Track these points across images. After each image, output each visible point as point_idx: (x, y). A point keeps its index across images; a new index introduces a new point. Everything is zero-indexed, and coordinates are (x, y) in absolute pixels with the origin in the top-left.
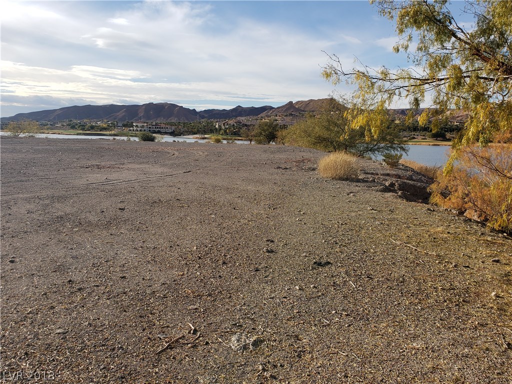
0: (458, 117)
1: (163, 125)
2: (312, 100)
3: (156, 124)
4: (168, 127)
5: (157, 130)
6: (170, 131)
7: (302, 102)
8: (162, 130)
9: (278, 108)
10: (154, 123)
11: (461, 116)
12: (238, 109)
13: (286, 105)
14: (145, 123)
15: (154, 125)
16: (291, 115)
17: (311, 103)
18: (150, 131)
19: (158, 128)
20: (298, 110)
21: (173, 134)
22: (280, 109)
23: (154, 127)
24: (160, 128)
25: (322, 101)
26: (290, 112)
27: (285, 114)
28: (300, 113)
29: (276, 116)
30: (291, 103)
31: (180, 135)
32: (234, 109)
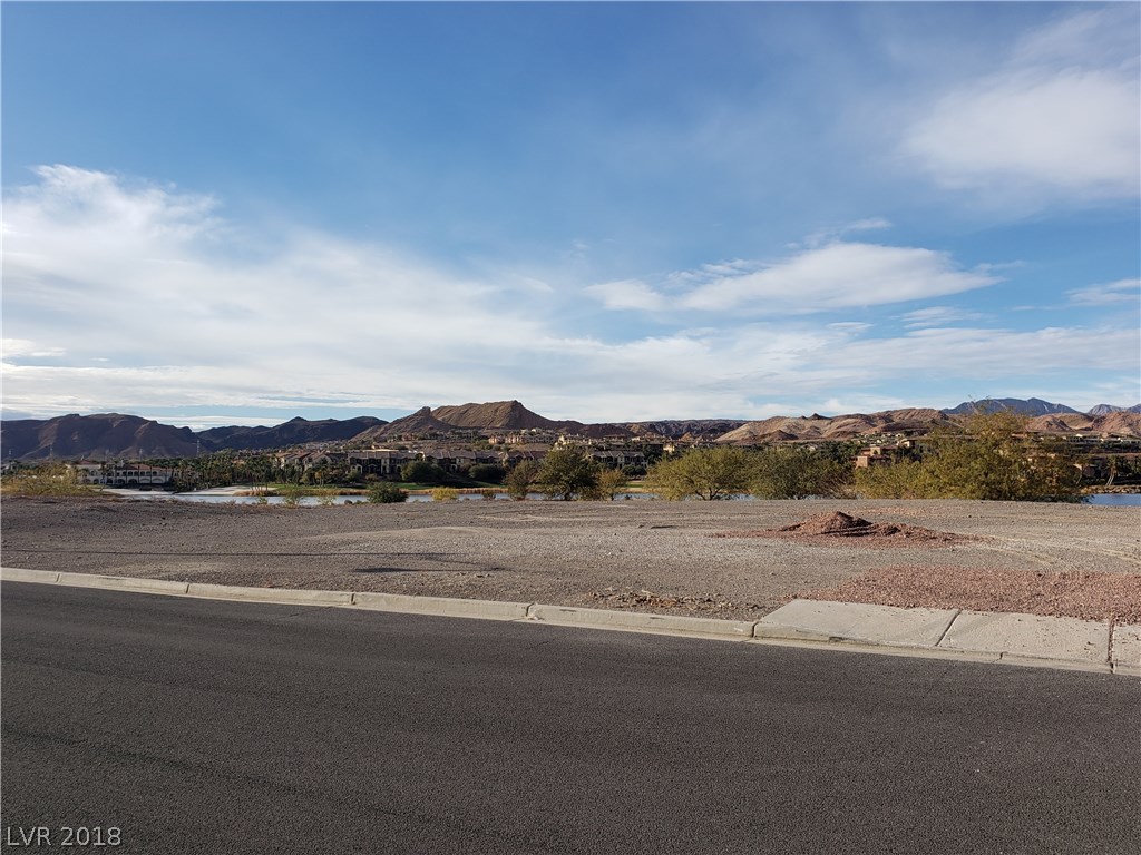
0: (764, 436)
1: (145, 468)
2: (471, 406)
3: (127, 466)
4: (157, 470)
5: (129, 478)
6: (163, 480)
7: (451, 409)
8: (141, 479)
9: (398, 422)
10: (122, 464)
11: (770, 434)
12: (295, 425)
13: (415, 415)
14: (95, 462)
15: (120, 468)
16: (434, 436)
17: (471, 412)
18: (109, 481)
19: (130, 474)
20: (444, 426)
21: (170, 486)
22: (404, 424)
23: (121, 472)
24: (136, 474)
25: (496, 407)
26: (425, 430)
27: (420, 434)
28: (453, 432)
29: (400, 438)
30: (426, 410)
31: (190, 490)
32: (285, 426)
